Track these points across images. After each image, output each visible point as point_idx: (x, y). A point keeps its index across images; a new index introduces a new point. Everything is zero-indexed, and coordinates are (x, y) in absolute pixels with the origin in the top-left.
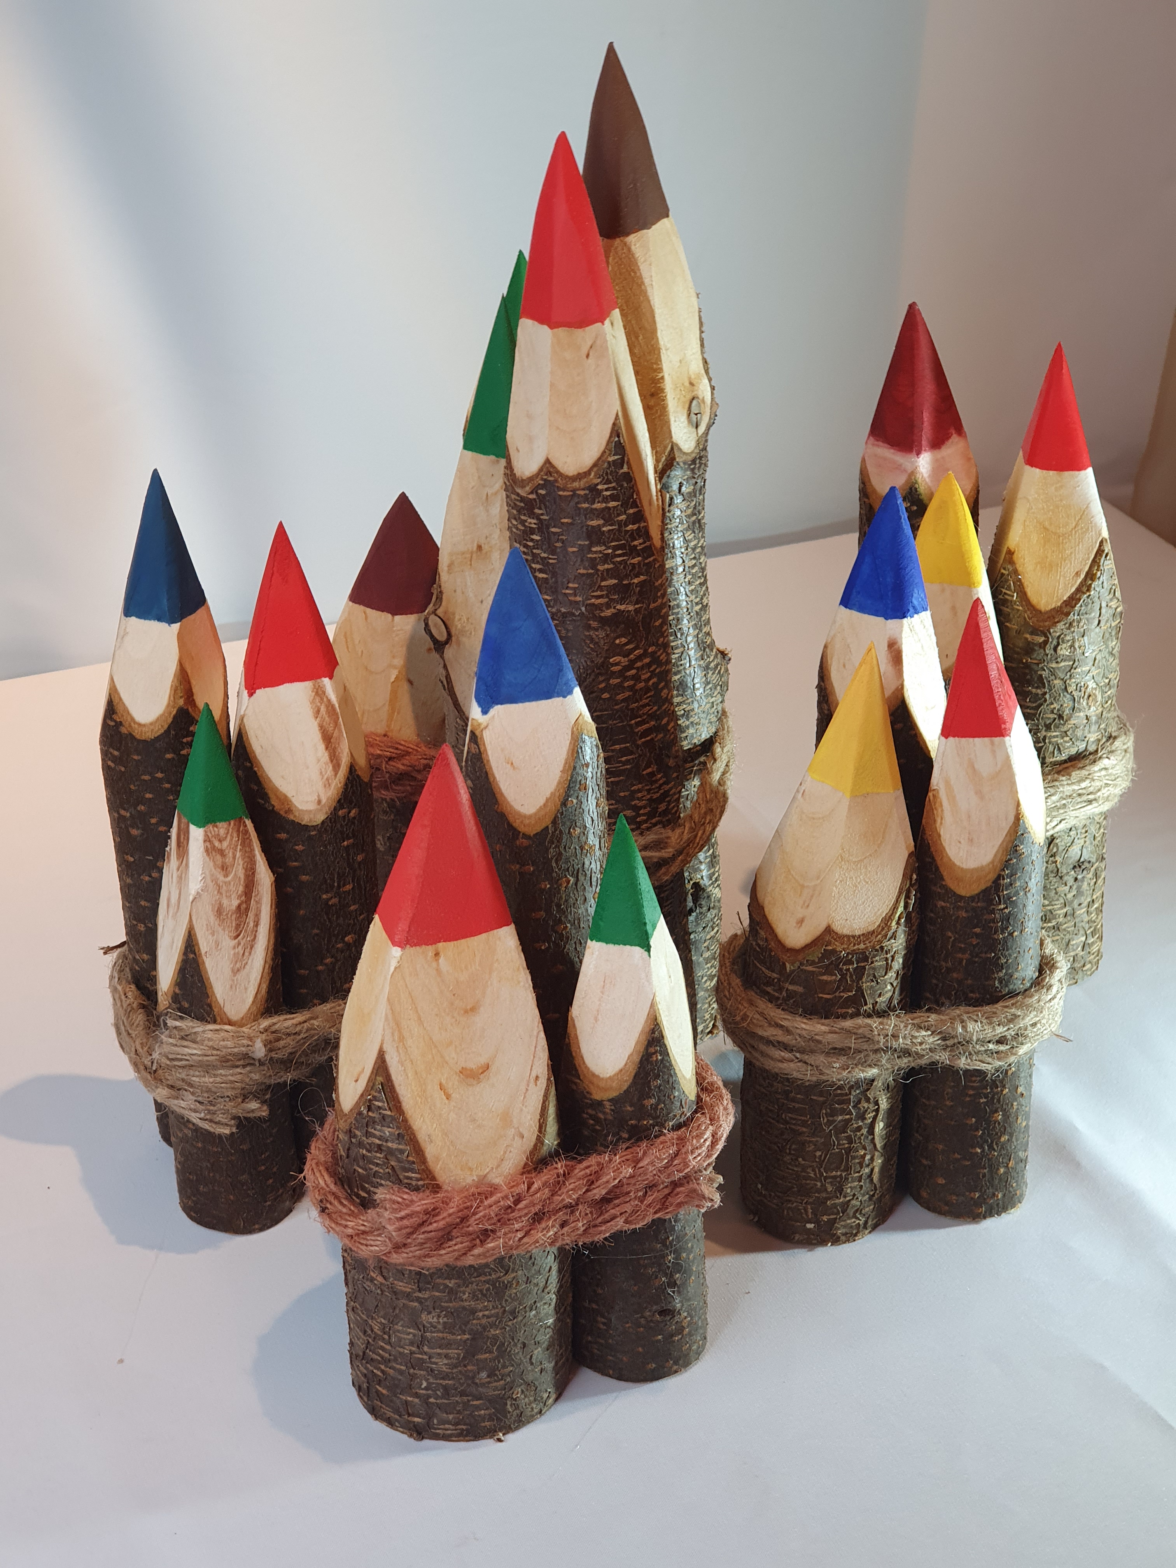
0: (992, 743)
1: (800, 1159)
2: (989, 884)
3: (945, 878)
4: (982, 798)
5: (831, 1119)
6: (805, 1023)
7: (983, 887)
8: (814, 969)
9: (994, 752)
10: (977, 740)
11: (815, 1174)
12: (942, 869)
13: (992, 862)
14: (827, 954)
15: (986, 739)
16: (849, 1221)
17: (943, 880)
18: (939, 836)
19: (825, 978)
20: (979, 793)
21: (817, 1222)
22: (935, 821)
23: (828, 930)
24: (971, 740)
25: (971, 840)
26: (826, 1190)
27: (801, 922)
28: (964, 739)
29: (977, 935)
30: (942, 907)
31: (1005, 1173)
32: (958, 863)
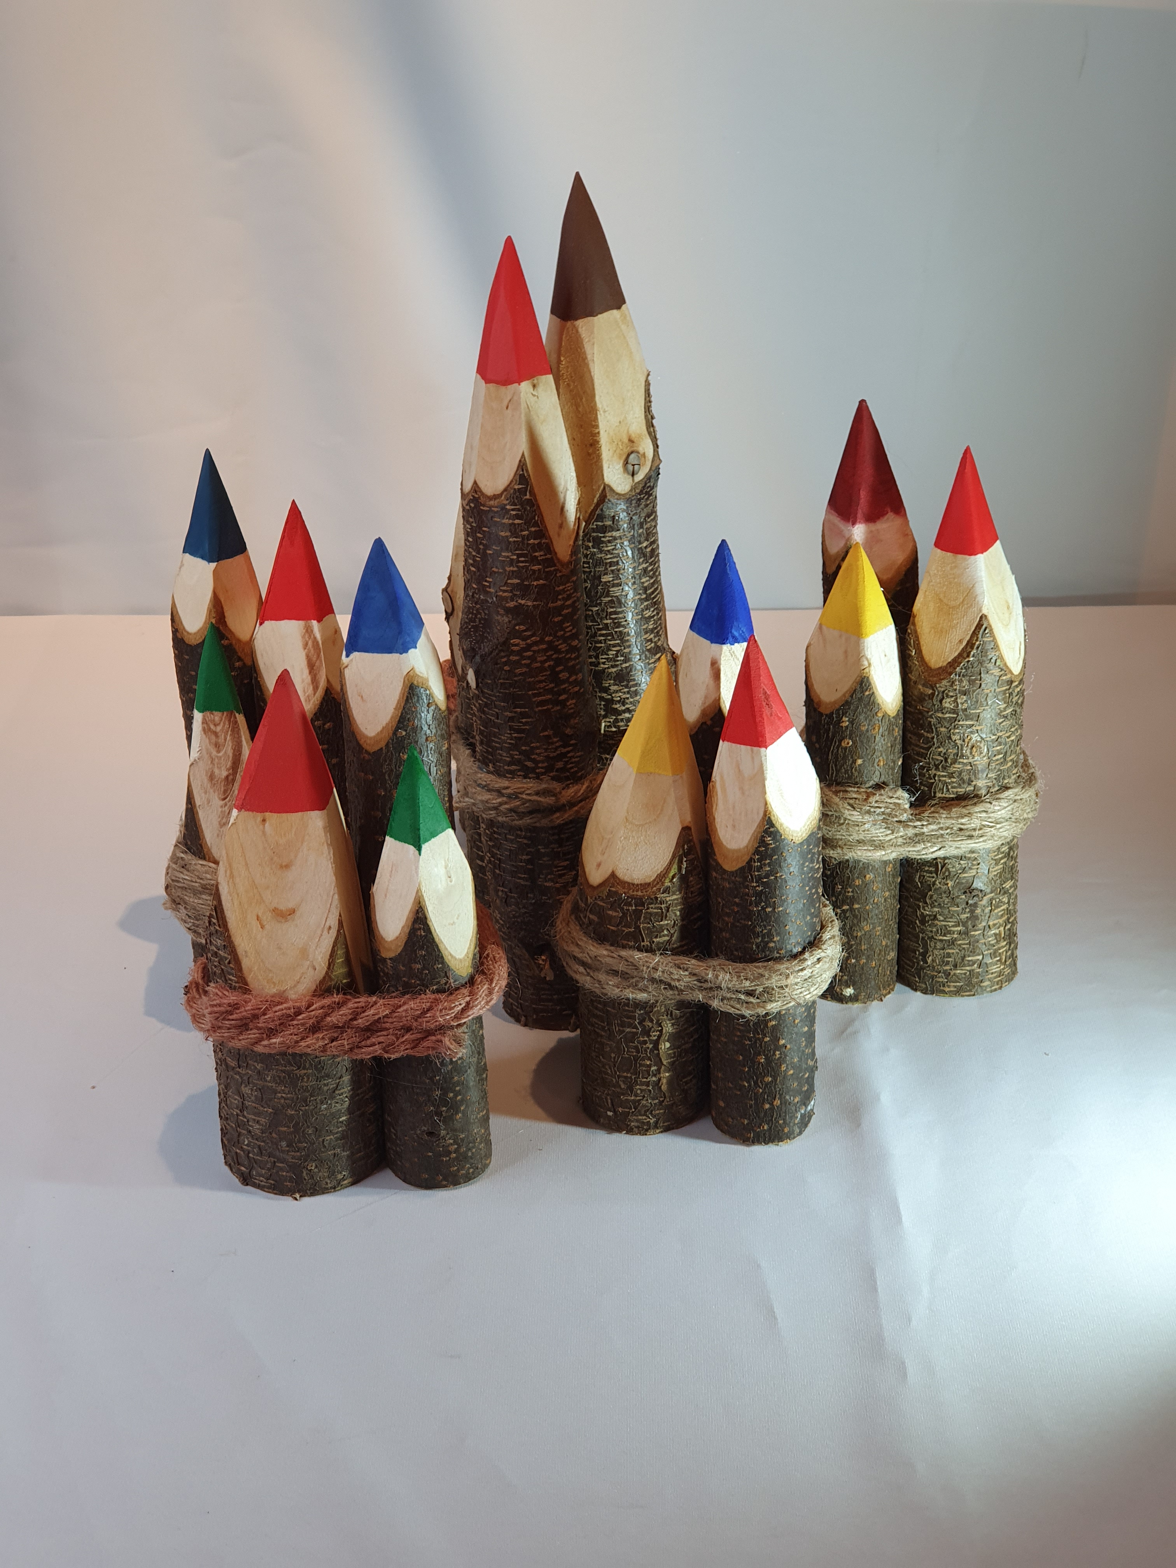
0: (752, 751)
1: (601, 1057)
2: (744, 864)
3: (716, 853)
4: (743, 793)
5: (621, 1029)
6: (593, 946)
7: (740, 866)
8: (604, 904)
9: (753, 758)
10: (743, 747)
11: (611, 1071)
12: (714, 846)
13: (747, 847)
14: (610, 894)
15: (749, 747)
16: (640, 1117)
17: (715, 855)
18: (714, 819)
19: (610, 912)
20: (741, 789)
21: (615, 1112)
22: (712, 806)
23: (613, 875)
24: (739, 745)
25: (734, 826)
26: (620, 1086)
27: (599, 865)
28: (734, 745)
29: (737, 905)
30: (716, 877)
31: (770, 1109)
32: (724, 843)
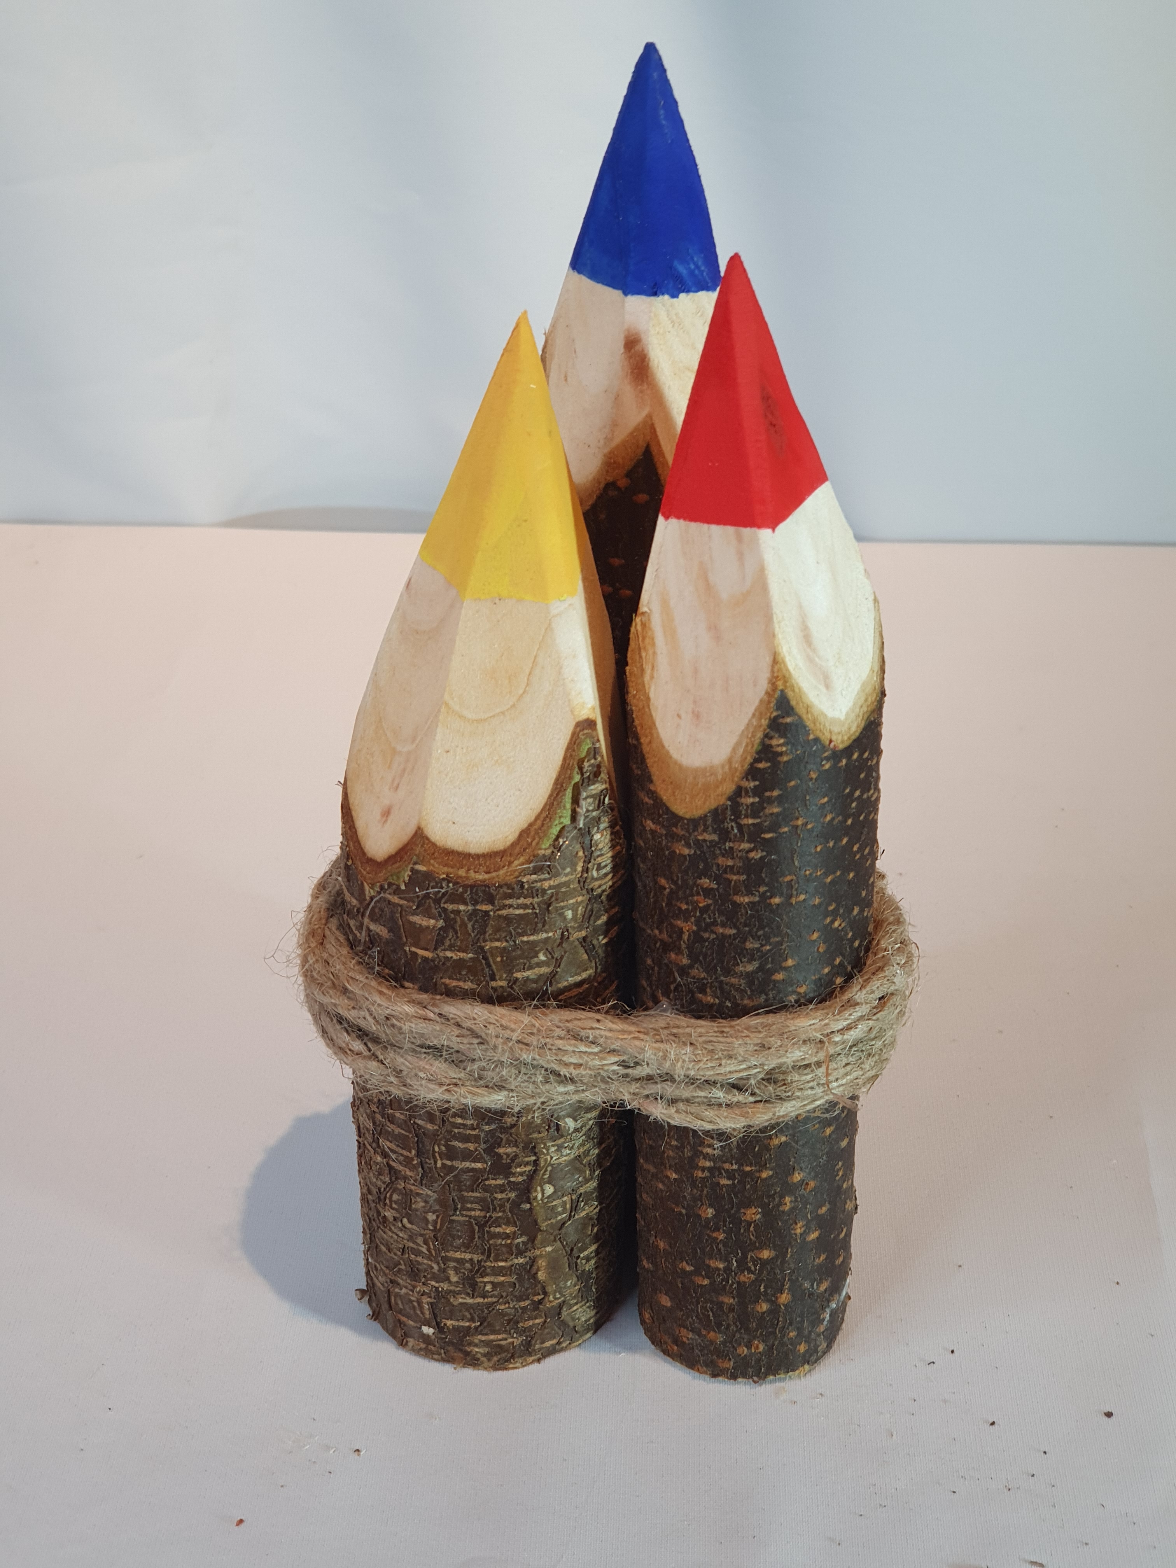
0: (740, 539)
2: (722, 800)
3: (654, 778)
4: (718, 638)
5: (449, 1163)
8: (402, 902)
9: (741, 555)
10: (716, 530)
12: (649, 762)
13: (730, 761)
14: (417, 879)
15: (730, 530)
17: (651, 781)
18: (648, 699)
19: (417, 919)
20: (714, 629)
22: (643, 670)
23: (419, 836)
24: (706, 526)
25: (697, 716)
27: (387, 813)
28: (693, 525)
29: (707, 892)
31: (770, 1312)
32: (675, 754)
